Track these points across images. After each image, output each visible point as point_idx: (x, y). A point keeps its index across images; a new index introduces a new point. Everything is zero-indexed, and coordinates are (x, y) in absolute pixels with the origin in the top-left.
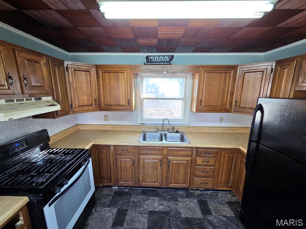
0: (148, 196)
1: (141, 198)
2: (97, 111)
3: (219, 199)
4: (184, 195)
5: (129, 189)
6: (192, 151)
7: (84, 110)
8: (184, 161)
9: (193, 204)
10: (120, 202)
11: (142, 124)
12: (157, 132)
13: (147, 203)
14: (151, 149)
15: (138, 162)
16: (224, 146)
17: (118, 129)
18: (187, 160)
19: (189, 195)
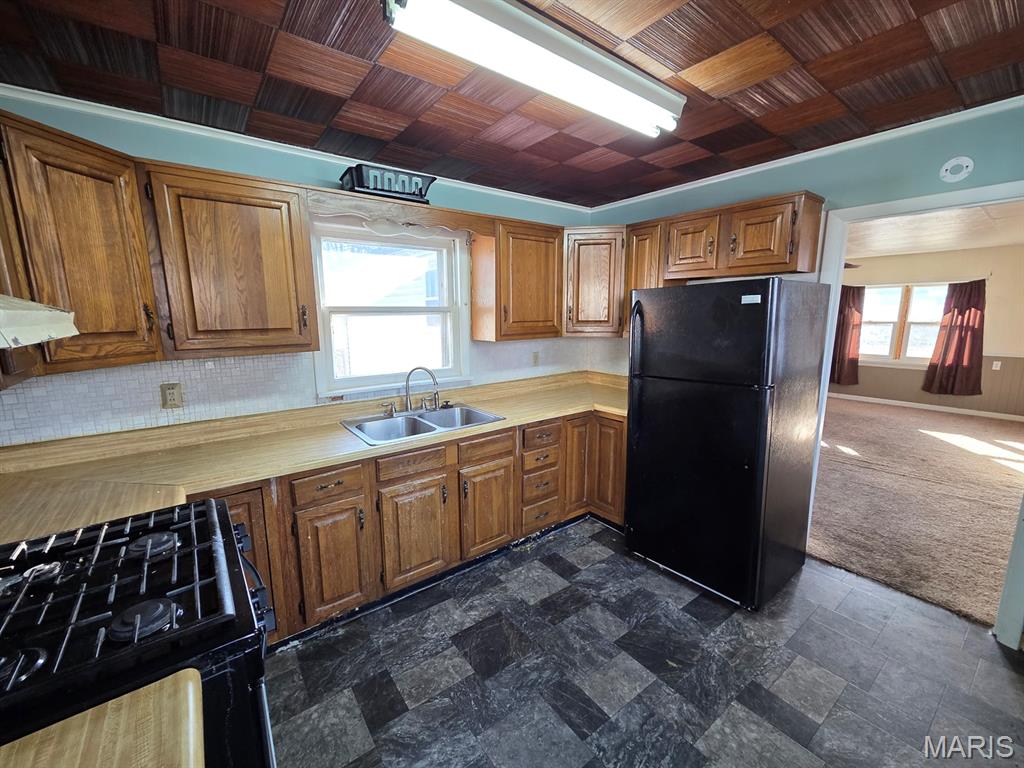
0: (421, 610)
1: (403, 625)
2: (154, 360)
3: (573, 539)
4: (506, 564)
5: (344, 625)
6: (512, 437)
7: (103, 353)
8: (499, 469)
9: (537, 571)
10: (346, 668)
11: (334, 399)
12: (392, 416)
13: (430, 625)
14: (415, 459)
15: (375, 513)
16: (571, 411)
17: (238, 431)
18: (505, 464)
19: (518, 560)
